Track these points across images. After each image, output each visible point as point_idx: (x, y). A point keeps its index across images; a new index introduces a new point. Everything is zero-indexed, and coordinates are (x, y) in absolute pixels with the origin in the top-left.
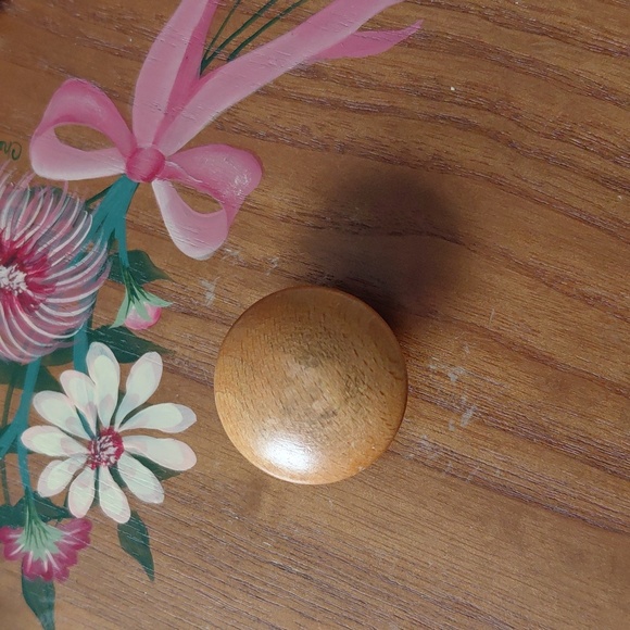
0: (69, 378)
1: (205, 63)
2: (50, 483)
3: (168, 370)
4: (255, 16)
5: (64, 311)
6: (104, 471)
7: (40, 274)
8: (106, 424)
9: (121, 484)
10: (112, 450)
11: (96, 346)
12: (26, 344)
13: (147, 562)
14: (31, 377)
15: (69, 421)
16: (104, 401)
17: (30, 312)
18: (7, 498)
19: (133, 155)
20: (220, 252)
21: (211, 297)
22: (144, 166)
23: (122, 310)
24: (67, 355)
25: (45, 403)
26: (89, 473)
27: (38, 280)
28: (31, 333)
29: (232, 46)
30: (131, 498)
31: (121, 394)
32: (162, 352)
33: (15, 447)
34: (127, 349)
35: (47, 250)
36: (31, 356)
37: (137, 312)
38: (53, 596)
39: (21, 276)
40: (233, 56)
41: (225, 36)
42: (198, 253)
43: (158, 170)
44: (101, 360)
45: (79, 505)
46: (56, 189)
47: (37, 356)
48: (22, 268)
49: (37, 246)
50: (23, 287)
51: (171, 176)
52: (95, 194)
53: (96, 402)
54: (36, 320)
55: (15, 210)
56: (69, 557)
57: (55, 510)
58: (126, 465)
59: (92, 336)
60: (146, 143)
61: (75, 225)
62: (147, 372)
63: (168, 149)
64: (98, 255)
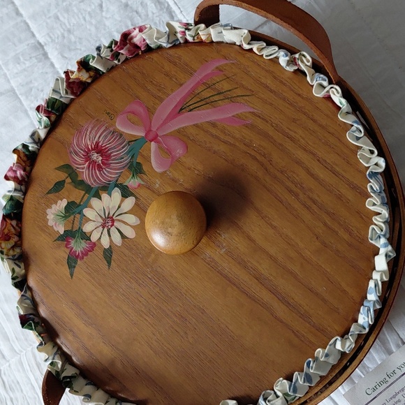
0: (105, 196)
1: (181, 109)
2: (87, 228)
3: (136, 204)
4: (202, 100)
5: (110, 174)
6: (106, 229)
7: (107, 160)
8: (111, 215)
9: (109, 235)
10: (110, 224)
11: (116, 188)
12: (95, 181)
13: (109, 263)
14: (93, 192)
15: (100, 210)
16: (113, 207)
17: (99, 171)
18: (72, 228)
19: (148, 132)
20: (165, 172)
21: (157, 185)
22: (151, 136)
23: (128, 180)
24: (107, 188)
25: (95, 202)
26: (101, 229)
27: (106, 161)
28: (98, 177)
29: (191, 107)
30: (111, 241)
31: (119, 207)
32: (136, 198)
33: (80, 213)
34: (126, 193)
35: (111, 153)
36: (95, 185)
37: (132, 182)
38: (76, 264)
39: (101, 158)
40: (191, 110)
41: (191, 103)
42: (158, 170)
43: (155, 139)
44: (117, 194)
45: (94, 238)
46: (121, 135)
47: (97, 186)
48: (101, 156)
49: (109, 150)
50: (100, 162)
51: (158, 142)
52: (133, 141)
53: (111, 207)
54: (101, 174)
55: (106, 136)
56: (85, 253)
57: (86, 237)
58: (113, 230)
59: (116, 185)
60: (154, 129)
61: (123, 148)
62: (130, 203)
63: (160, 133)
64: (127, 160)
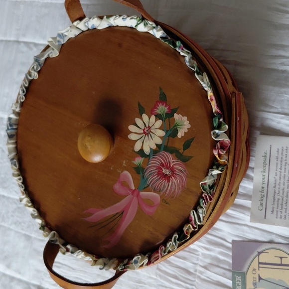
0: (154, 147)
1: (122, 213)
2: (159, 123)
3: (133, 147)
5: (155, 162)
6: (147, 126)
7: (159, 171)
8: (147, 136)
9: (144, 122)
10: (145, 130)
11: (148, 154)
12: (163, 155)
13: (139, 105)
14: (162, 148)
15: (154, 137)
16: (146, 142)
17: (162, 163)
18: (169, 120)
19: (138, 195)
20: (122, 172)
21: (124, 162)
22: (136, 193)
23: (142, 161)
24: (154, 152)
25: (159, 142)
26: (150, 125)
27: (160, 170)
28: (162, 158)
29: (117, 215)
30: (142, 119)
31: (143, 142)
32: (134, 151)
33: (167, 132)
34: (141, 152)
35: (158, 176)
36: (162, 152)
37: (139, 161)
38: (160, 97)
39: (164, 172)
40: (117, 214)
41: (119, 218)
42: (126, 172)
43: (133, 192)
44: (147, 150)
45: (153, 118)
46: (155, 191)
47: (161, 153)
48: (163, 173)
49: (160, 178)
50: (163, 169)
51: (130, 190)
52: (146, 188)
53: (148, 141)
54: (160, 161)
55: (164, 187)
56: (156, 107)
57: (158, 117)
58: (143, 127)
59: (148, 156)
60: (135, 198)
61: (151, 182)
62: (137, 147)
63: (130, 196)
64: (147, 175)
